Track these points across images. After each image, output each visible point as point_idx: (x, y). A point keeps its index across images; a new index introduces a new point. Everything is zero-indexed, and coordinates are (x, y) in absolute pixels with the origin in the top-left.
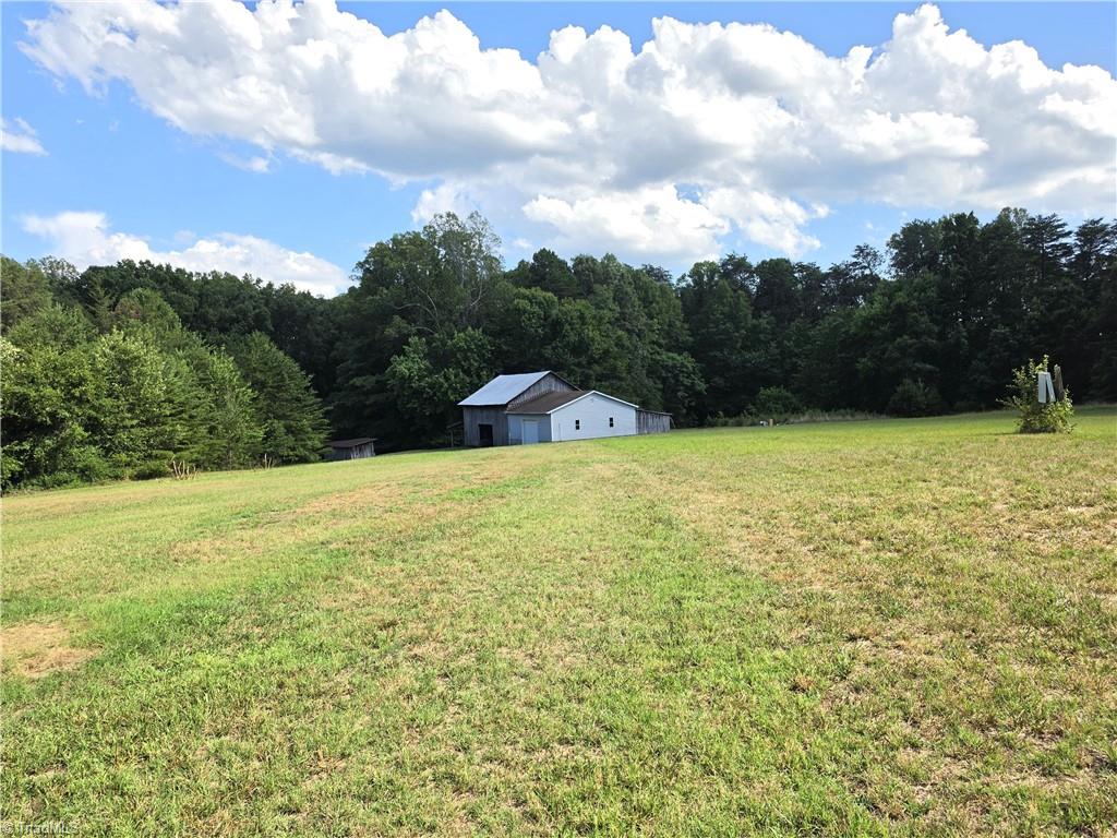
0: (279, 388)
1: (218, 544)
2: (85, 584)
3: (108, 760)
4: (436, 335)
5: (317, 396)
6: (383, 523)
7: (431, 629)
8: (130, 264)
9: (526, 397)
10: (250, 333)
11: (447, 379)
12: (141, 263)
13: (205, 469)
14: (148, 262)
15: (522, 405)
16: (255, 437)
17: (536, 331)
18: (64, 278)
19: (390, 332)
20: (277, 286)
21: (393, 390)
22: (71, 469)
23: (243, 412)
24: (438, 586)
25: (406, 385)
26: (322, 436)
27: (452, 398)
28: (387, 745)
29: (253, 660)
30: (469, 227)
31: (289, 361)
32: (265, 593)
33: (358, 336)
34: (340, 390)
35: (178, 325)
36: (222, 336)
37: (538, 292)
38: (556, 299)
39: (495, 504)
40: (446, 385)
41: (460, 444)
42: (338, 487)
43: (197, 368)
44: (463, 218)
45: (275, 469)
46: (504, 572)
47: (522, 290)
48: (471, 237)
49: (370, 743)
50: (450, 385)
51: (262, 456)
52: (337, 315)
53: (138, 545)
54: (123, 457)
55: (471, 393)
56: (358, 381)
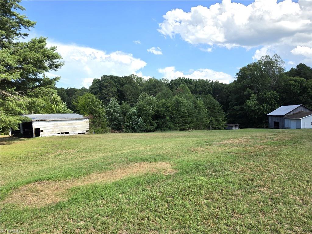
0: (214, 109)
1: (202, 149)
2: (173, 154)
3: (182, 198)
4: (260, 93)
5: (224, 111)
6: (246, 149)
7: (265, 184)
8: (180, 78)
9: (292, 113)
10: (207, 94)
11: (263, 107)
12: (183, 78)
13: (195, 129)
14: (184, 78)
15: (289, 116)
16: (207, 122)
17: (297, 91)
18: (166, 83)
19: (246, 93)
20: (214, 82)
21: (246, 110)
22: (167, 127)
23: (204, 115)
24: (266, 171)
25: (250, 109)
26: (225, 122)
27: (265, 113)
28: (254, 215)
29: (214, 181)
30: (273, 59)
31: (216, 102)
32: (215, 164)
33: (235, 94)
34: (230, 110)
35: (190, 93)
36: (200, 95)
37: (298, 78)
38: (305, 80)
39: (283, 148)
40: (263, 109)
41: (267, 127)
42: (231, 137)
43: (194, 103)
44: (271, 56)
45: (212, 131)
46: (289, 170)
47: (292, 78)
48: (274, 62)
49: (249, 213)
50: (264, 109)
51: (209, 127)
52: (230, 89)
53: (183, 146)
54: (178, 125)
55: (272, 112)
56: (235, 107)
